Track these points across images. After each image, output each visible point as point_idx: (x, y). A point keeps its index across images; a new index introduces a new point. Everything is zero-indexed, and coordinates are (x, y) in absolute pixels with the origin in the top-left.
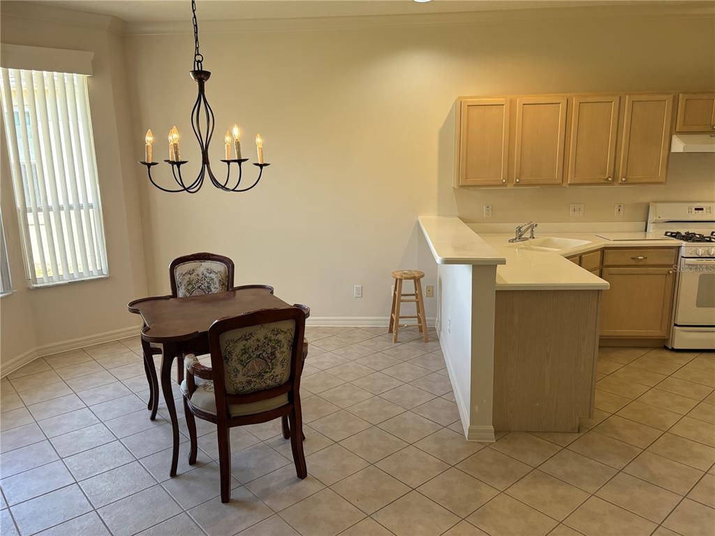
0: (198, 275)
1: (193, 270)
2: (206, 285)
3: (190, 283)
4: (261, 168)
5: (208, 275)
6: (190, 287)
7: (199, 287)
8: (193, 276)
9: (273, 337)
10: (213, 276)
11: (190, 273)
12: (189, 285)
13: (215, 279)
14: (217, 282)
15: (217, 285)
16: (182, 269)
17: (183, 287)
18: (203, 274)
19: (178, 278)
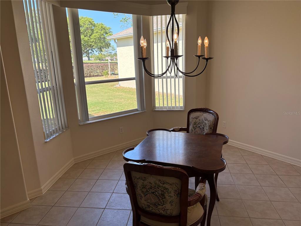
0: (200, 120)
1: (198, 117)
2: (203, 126)
3: (195, 124)
4: (207, 61)
5: (204, 121)
6: (195, 126)
7: (199, 127)
8: (197, 120)
9: (161, 185)
10: (206, 122)
11: (196, 118)
12: (194, 124)
13: (207, 124)
14: (208, 126)
15: (207, 128)
16: (193, 115)
17: (192, 125)
18: (202, 120)
19: (191, 120)
